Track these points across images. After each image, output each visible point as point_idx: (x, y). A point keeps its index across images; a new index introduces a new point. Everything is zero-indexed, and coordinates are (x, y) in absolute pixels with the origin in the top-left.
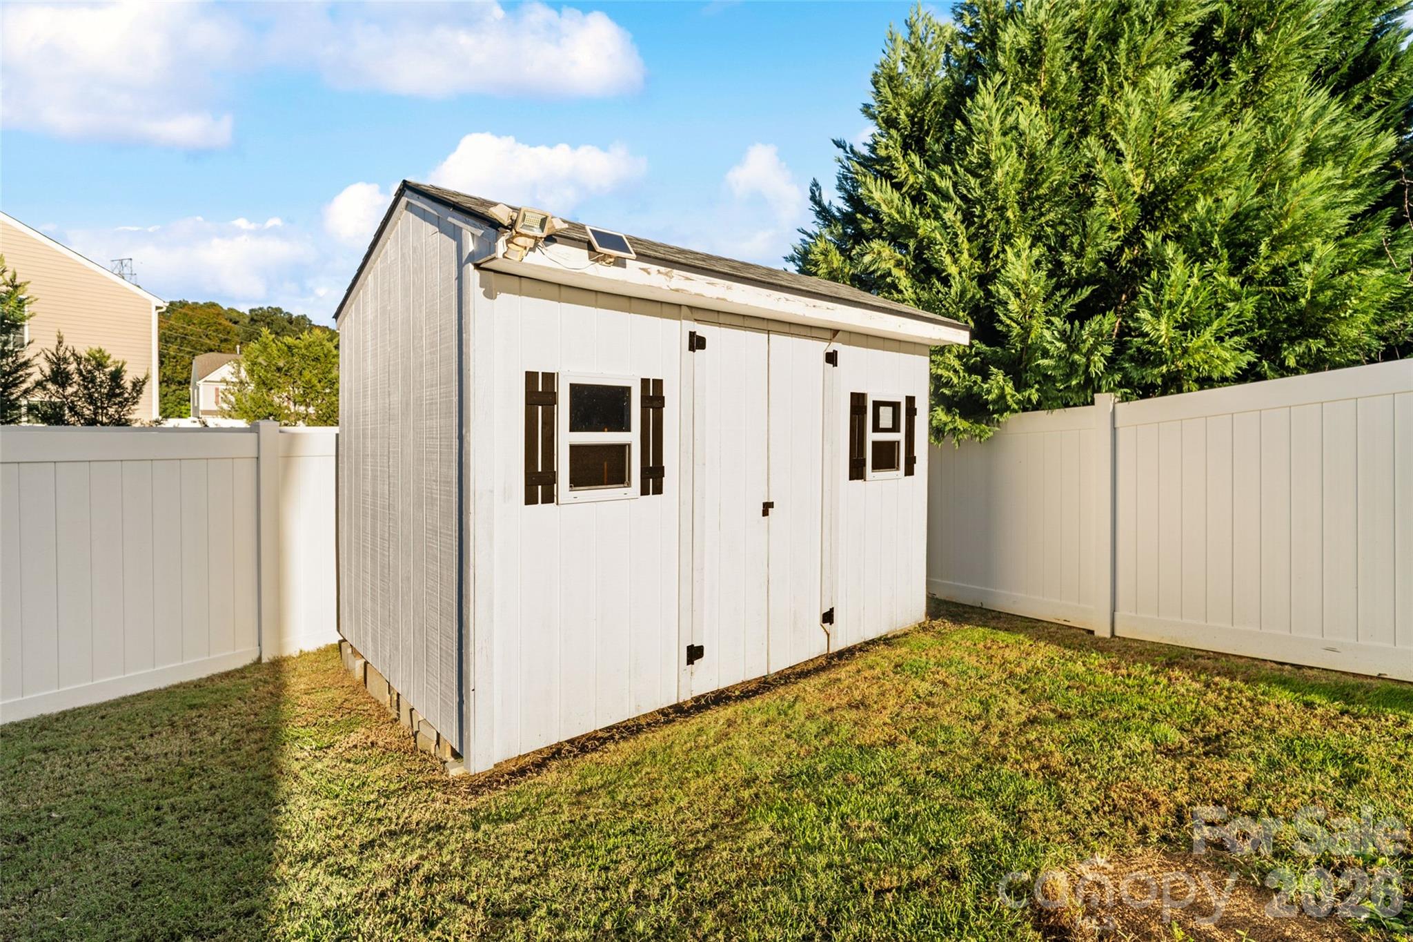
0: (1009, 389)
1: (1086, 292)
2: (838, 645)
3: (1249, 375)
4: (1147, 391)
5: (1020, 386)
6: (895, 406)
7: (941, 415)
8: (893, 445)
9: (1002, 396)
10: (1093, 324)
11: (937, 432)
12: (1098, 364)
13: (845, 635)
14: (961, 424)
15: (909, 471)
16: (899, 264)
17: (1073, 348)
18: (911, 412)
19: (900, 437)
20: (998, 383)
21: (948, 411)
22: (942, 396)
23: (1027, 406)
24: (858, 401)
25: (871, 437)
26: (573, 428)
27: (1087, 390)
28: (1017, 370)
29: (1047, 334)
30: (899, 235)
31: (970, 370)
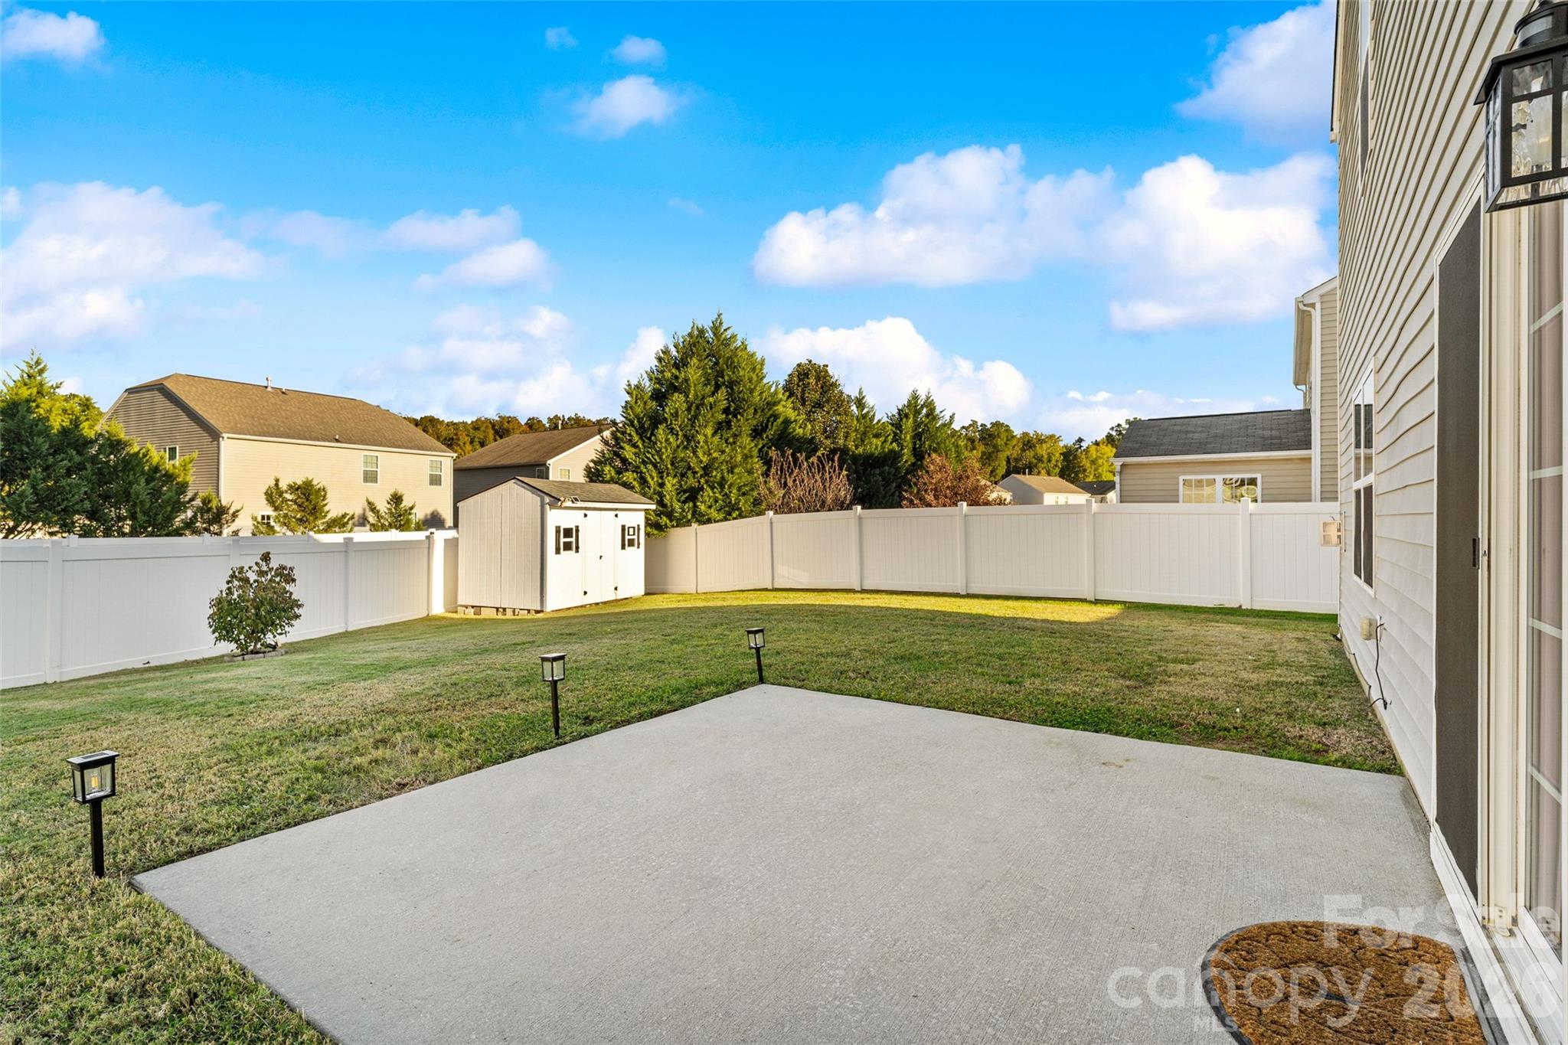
0: (668, 522)
1: (687, 495)
2: (619, 597)
3: (725, 519)
4: (704, 523)
5: (671, 521)
6: (634, 528)
7: (649, 529)
8: (633, 540)
9: (666, 524)
10: (687, 505)
11: (648, 534)
12: (689, 517)
13: (621, 595)
14: (655, 532)
15: (638, 547)
16: (635, 479)
17: (683, 511)
18: (639, 529)
19: (635, 537)
20: (664, 520)
21: (651, 528)
22: (648, 523)
23: (673, 526)
24: (623, 527)
25: (627, 537)
26: (564, 537)
27: (688, 523)
28: (670, 515)
29: (677, 506)
30: (636, 470)
31: (657, 515)
